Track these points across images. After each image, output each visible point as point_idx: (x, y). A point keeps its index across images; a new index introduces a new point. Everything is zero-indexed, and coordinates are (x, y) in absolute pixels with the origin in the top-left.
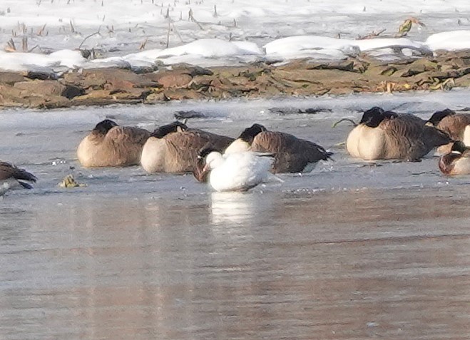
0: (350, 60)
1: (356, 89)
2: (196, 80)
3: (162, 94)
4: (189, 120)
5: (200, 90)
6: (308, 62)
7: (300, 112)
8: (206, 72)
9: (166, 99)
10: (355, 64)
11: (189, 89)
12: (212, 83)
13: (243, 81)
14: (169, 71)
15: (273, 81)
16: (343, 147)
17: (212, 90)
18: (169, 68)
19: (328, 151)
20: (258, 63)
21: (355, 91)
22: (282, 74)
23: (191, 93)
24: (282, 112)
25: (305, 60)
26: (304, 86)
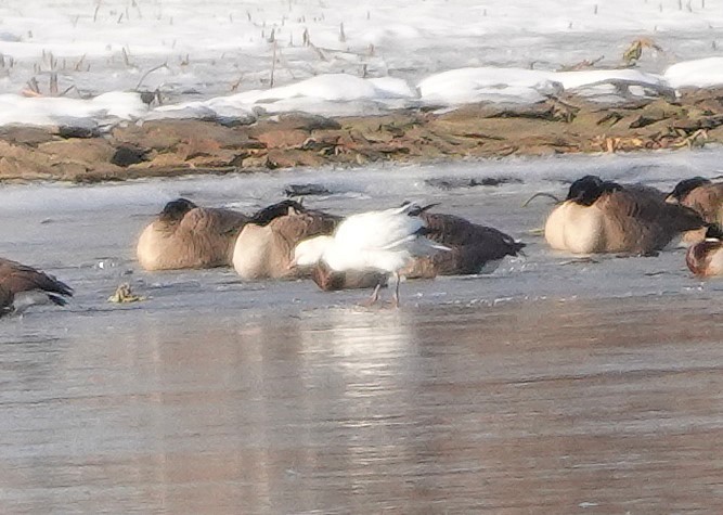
0: (550, 103)
1: (558, 148)
2: (316, 136)
3: (265, 157)
4: (306, 197)
5: (322, 152)
6: (485, 108)
7: (473, 183)
8: (330, 124)
9: (271, 166)
10: (556, 108)
11: (305, 150)
12: (340, 141)
13: (386, 137)
14: (275, 122)
15: (431, 136)
16: (541, 235)
17: (339, 152)
18: (275, 118)
19: (517, 241)
20: (408, 111)
21: (557, 152)
22: (447, 126)
23: (307, 157)
24: (445, 184)
25: (481, 104)
26: (480, 143)
